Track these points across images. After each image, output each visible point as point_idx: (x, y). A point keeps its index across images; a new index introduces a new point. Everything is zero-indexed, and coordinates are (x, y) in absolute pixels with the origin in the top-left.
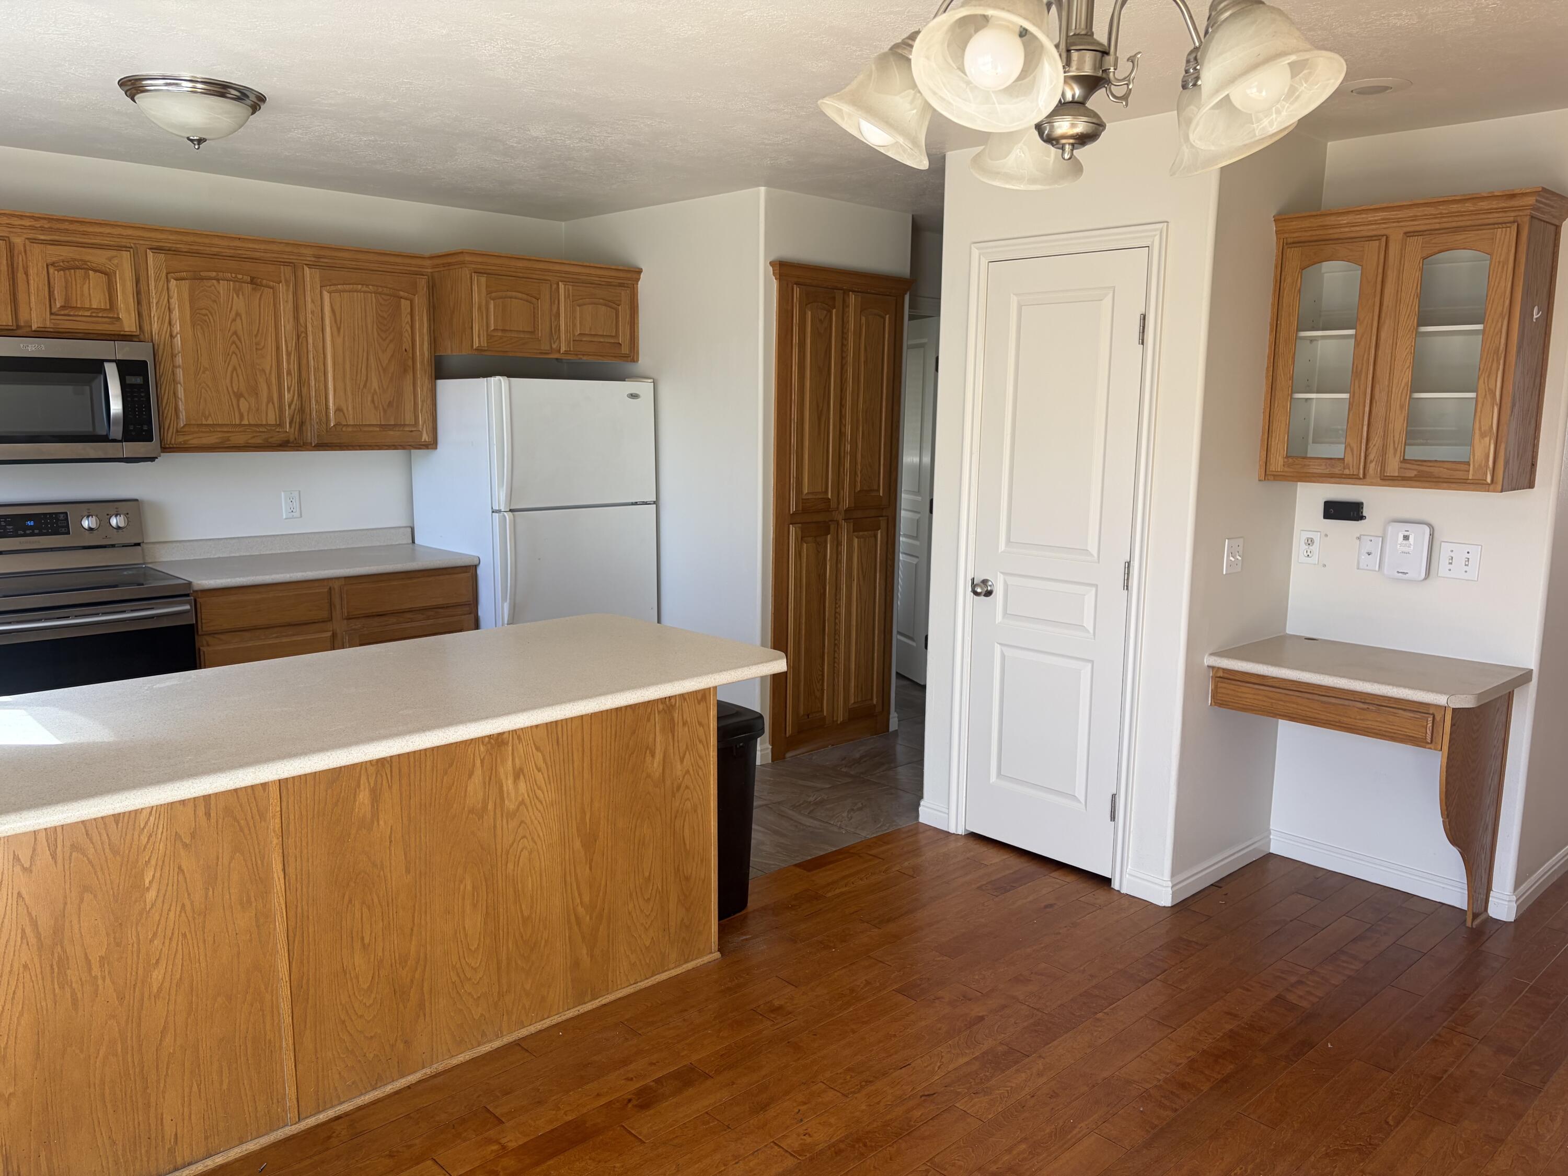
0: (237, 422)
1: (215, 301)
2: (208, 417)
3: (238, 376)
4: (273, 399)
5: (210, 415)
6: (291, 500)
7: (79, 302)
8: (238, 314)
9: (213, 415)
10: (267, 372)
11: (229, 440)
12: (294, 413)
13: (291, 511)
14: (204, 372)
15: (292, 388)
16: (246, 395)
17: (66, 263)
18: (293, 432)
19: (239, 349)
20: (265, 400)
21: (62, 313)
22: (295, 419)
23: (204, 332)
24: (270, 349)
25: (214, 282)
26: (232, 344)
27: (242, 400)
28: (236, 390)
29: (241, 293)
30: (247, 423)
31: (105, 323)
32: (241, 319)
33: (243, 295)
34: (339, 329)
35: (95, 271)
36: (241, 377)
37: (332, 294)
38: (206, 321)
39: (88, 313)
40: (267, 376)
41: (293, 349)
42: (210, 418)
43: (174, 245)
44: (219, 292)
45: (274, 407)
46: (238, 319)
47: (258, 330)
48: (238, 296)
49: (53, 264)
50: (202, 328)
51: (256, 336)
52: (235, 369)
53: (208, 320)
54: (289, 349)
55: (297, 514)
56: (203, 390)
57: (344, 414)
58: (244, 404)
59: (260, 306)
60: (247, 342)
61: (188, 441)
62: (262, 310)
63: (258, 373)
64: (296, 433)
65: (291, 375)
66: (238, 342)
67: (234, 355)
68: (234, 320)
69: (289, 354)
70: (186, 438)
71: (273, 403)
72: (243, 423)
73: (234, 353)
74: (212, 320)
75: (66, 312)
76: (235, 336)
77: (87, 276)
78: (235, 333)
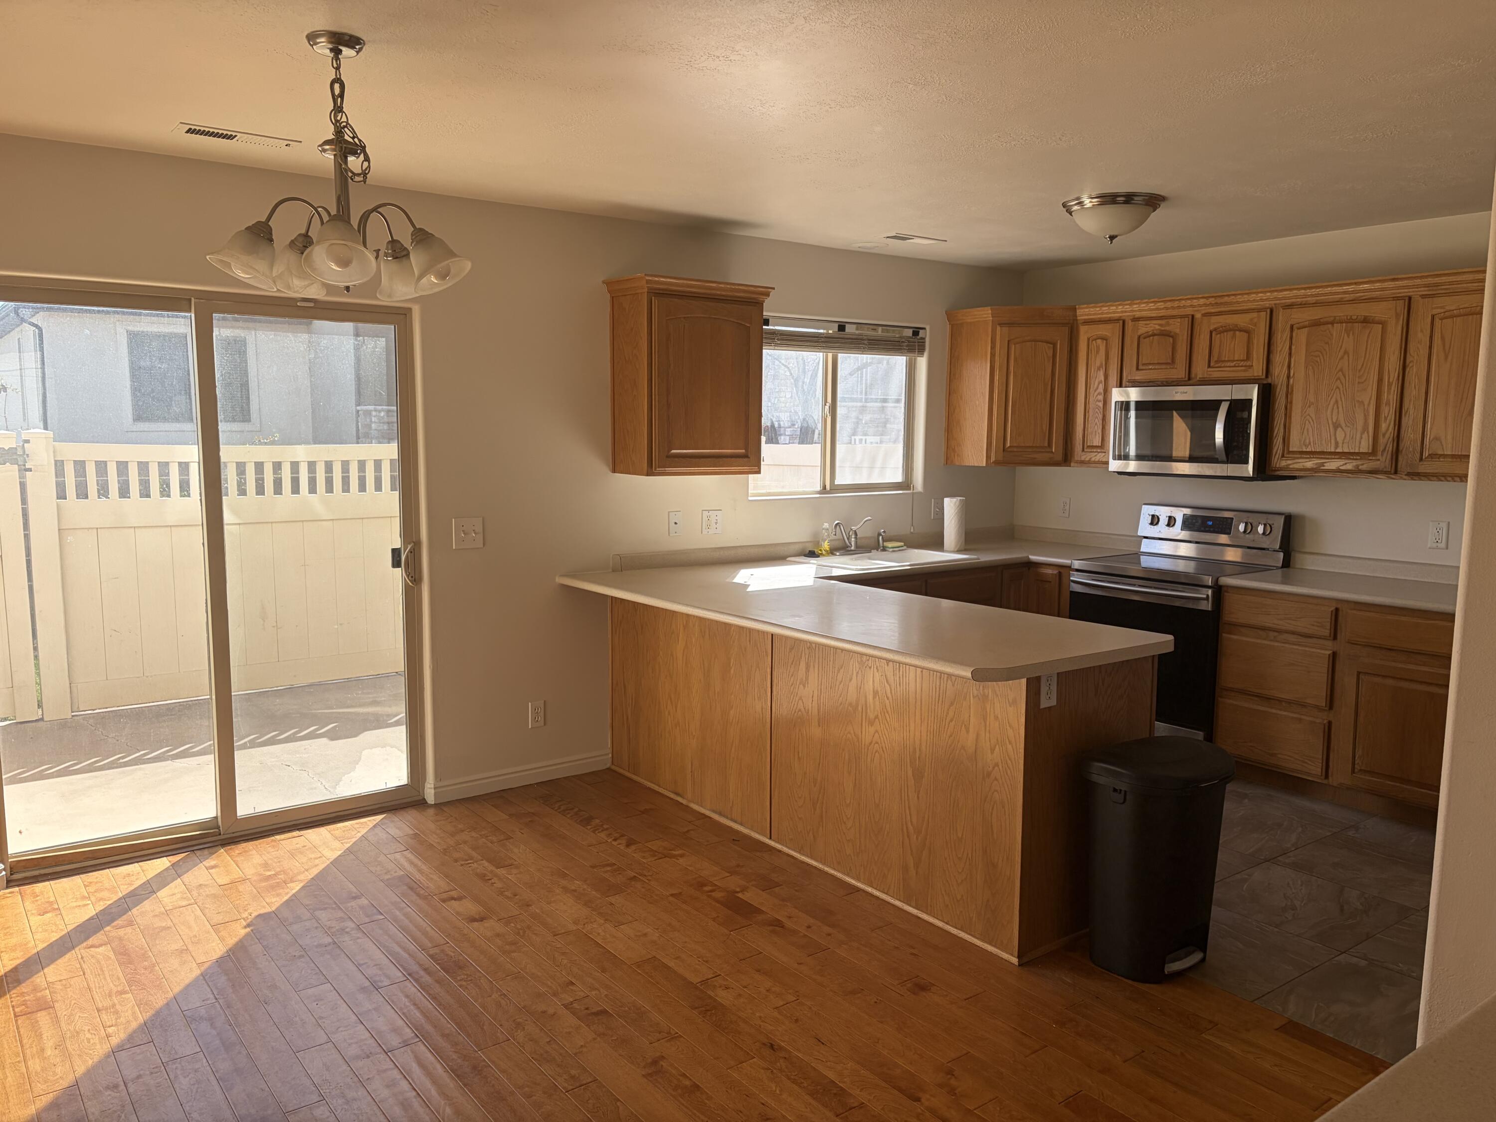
0: (1333, 450)
1: (1327, 343)
2: (1308, 445)
3: (1338, 408)
4: (1368, 428)
5: (1310, 443)
6: (1438, 530)
7: (1227, 356)
8: (1346, 352)
9: (1312, 444)
10: (1366, 403)
11: (1324, 466)
12: (1387, 443)
13: (1436, 541)
14: (1309, 406)
15: (1389, 418)
16: (1343, 425)
17: (1224, 328)
18: (1384, 460)
19: (1342, 384)
20: (1360, 428)
21: (1217, 365)
22: (1387, 449)
23: (1314, 372)
24: (1371, 382)
25: (1330, 326)
26: (1337, 380)
27: (1339, 430)
28: (1334, 421)
29: (1351, 332)
30: (1341, 451)
31: (1241, 371)
32: (1348, 357)
33: (1353, 334)
34: (1446, 357)
35: (1240, 331)
36: (1340, 409)
37: (1444, 321)
38: (1317, 362)
39: (1232, 364)
40: (1366, 407)
41: (1395, 379)
42: (1310, 446)
43: (1304, 299)
44: (1332, 335)
45: (1369, 436)
46: (1346, 357)
47: (1363, 365)
48: (1348, 336)
49: (1215, 329)
50: (1313, 368)
51: (1359, 371)
52: (1337, 402)
53: (1319, 361)
54: (1391, 380)
55: (1443, 545)
56: (1307, 422)
57: (1441, 443)
58: (1340, 435)
59: (1367, 342)
60: (1351, 377)
61: (1290, 465)
62: (1369, 346)
63: (1357, 405)
64: (1387, 461)
65: (1389, 405)
66: (1342, 377)
67: (1337, 389)
68: (1342, 358)
69: (1390, 384)
70: (1289, 462)
71: (1368, 433)
72: (1337, 451)
73: (1337, 387)
74: (1322, 360)
75: (1219, 365)
76: (1340, 373)
77: (1234, 336)
78: (1341, 370)
